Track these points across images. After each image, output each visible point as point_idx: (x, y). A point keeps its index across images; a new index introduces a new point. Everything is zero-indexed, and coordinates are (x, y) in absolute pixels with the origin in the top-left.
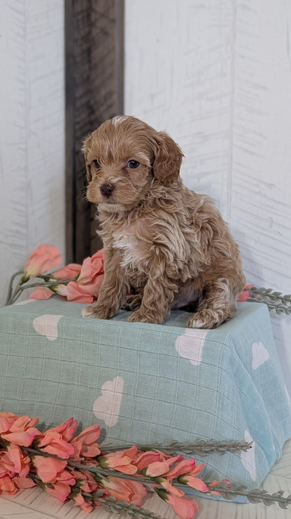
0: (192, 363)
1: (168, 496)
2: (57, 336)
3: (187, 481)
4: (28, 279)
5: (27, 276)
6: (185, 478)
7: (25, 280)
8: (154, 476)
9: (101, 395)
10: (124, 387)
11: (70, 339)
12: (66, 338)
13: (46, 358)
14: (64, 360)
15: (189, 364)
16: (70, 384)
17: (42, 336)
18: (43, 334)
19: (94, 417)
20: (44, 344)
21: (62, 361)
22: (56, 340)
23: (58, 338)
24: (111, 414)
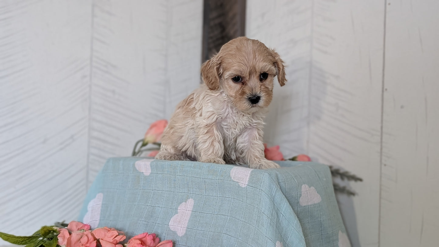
0: (241, 185)
7: (144, 144)
9: (177, 213)
10: (194, 206)
11: (159, 173)
12: (156, 172)
13: (142, 189)
14: (154, 190)
15: (239, 186)
16: (156, 207)
17: (141, 173)
18: (142, 171)
19: (170, 230)
20: (142, 179)
21: (152, 190)
22: (150, 175)
23: (151, 173)
24: (181, 227)
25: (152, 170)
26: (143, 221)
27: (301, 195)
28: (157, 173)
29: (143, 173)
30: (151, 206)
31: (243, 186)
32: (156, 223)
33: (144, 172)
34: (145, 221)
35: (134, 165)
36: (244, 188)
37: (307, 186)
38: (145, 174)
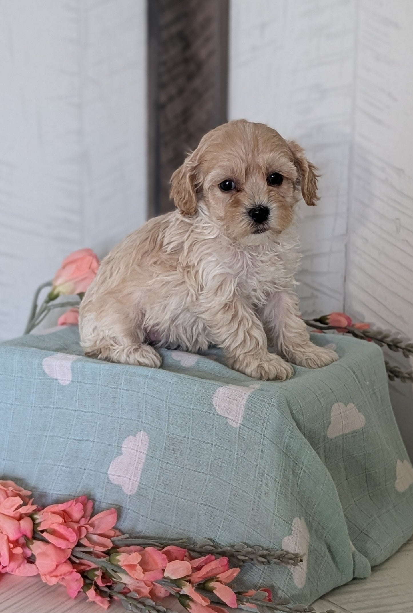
0: (231, 423)
1: (191, 604)
2: (71, 379)
3: (214, 588)
4: (57, 296)
5: (56, 292)
6: (212, 584)
7: (52, 297)
8: (173, 577)
9: (121, 454)
10: (149, 446)
11: (86, 382)
12: (81, 381)
13: (57, 408)
14: (78, 410)
15: (228, 424)
16: (83, 440)
17: (53, 379)
18: (55, 377)
19: (109, 482)
20: (55, 389)
21: (75, 411)
22: (69, 384)
23: (72, 381)
24: (130, 479)
25: (73, 376)
26: (63, 466)
27: (330, 423)
28: (83, 383)
29: (56, 379)
30: (75, 440)
31: (235, 425)
32: (85, 469)
33: (58, 378)
34: (66, 467)
35: (40, 365)
36: (236, 429)
37: (341, 405)
38: (60, 381)
